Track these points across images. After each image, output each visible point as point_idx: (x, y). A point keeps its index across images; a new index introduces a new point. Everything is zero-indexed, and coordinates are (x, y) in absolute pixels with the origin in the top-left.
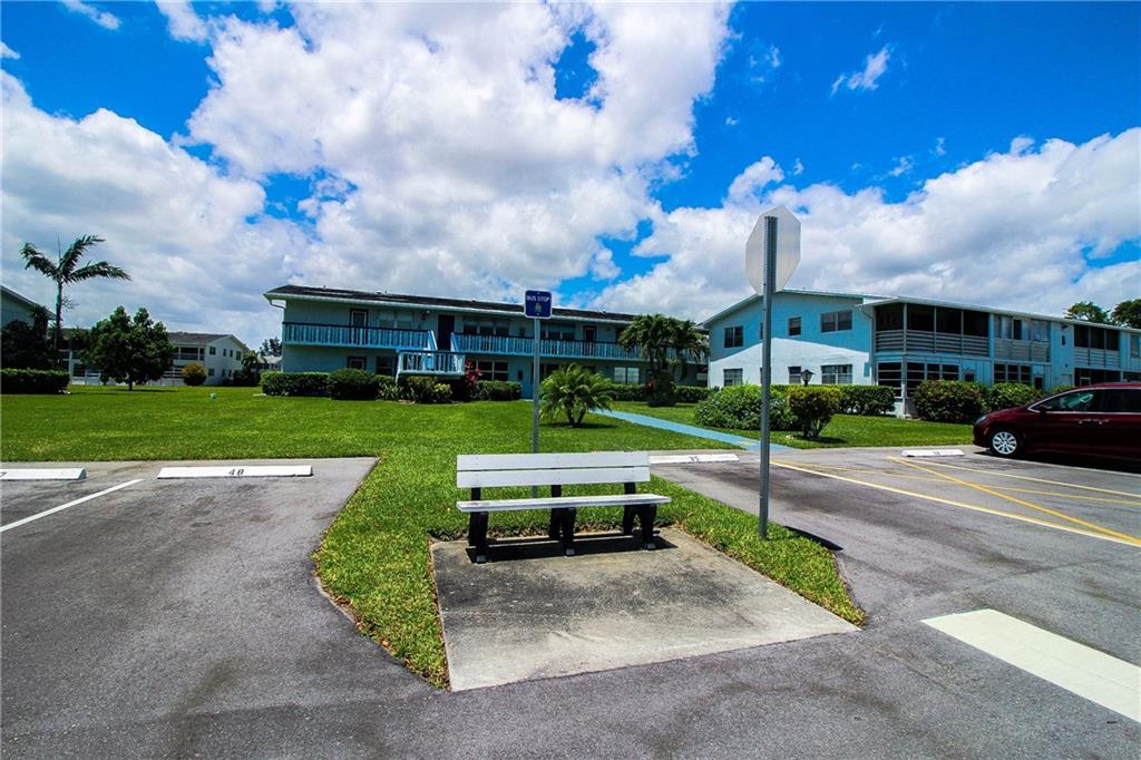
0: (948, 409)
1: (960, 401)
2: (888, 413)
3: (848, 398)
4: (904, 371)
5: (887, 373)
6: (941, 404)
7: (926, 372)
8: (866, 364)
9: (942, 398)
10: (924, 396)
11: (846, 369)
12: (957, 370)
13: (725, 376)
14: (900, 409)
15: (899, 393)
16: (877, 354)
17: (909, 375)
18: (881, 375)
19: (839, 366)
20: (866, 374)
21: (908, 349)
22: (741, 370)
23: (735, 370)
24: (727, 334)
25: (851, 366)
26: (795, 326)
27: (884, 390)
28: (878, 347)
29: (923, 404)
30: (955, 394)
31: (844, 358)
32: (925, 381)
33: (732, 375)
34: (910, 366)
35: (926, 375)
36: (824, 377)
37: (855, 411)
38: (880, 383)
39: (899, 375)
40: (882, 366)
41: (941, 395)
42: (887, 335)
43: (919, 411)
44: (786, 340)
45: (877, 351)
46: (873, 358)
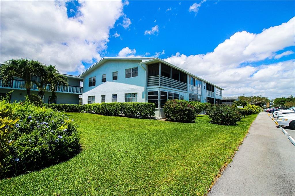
0: (180, 115)
1: (186, 110)
2: (152, 116)
3: (134, 109)
4: (159, 95)
5: (152, 96)
6: (177, 112)
7: (168, 96)
8: (143, 92)
9: (178, 108)
10: (169, 108)
11: (135, 95)
12: (178, 96)
13: (89, 99)
14: (157, 114)
15: (157, 106)
16: (148, 87)
17: (162, 98)
18: (149, 98)
19: (132, 94)
20: (143, 97)
21: (161, 85)
22: (94, 96)
23: (93, 96)
24: (90, 81)
25: (137, 93)
26: (115, 75)
27: (150, 105)
28: (148, 84)
29: (168, 112)
30: (183, 106)
31: (134, 90)
32: (168, 100)
33: (91, 98)
34: (162, 93)
35: (168, 97)
36: (126, 99)
37: (138, 115)
38: (149, 101)
39: (157, 97)
40: (150, 93)
41: (177, 107)
42: (152, 78)
43: (166, 115)
44: (112, 82)
45: (148, 86)
46: (146, 89)
